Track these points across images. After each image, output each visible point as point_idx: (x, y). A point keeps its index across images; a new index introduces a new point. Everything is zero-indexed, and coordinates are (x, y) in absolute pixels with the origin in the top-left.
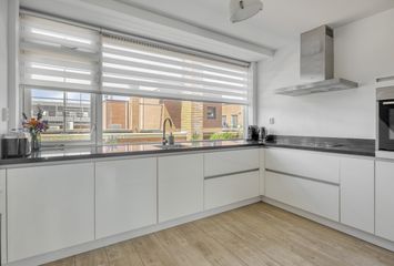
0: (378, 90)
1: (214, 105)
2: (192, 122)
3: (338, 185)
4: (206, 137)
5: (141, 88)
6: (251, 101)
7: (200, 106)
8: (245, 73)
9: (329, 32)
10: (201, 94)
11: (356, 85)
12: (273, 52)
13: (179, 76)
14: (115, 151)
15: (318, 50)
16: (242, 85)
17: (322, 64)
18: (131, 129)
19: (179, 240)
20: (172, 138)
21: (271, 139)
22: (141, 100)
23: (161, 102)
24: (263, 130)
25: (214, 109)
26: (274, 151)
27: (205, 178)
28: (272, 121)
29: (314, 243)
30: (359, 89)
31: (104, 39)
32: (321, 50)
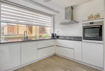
0: (83, 24)
1: (43, 27)
2: (36, 32)
3: (74, 49)
4: (40, 36)
5: (20, 21)
6: (52, 26)
7: (38, 27)
8: (51, 18)
9: (72, 8)
10: (39, 24)
11: (78, 23)
12: (58, 12)
13: (32, 18)
14: (7, 42)
15: (69, 12)
16: (50, 21)
17: (70, 16)
18: (16, 34)
19: (28, 69)
20: (27, 37)
21: (58, 37)
22: (20, 25)
23: (27, 26)
24: (56, 34)
25: (43, 28)
26: (58, 40)
27: (38, 49)
28: (58, 32)
29: (68, 65)
30: (79, 23)
31: (1, 3)
32: (70, 13)
